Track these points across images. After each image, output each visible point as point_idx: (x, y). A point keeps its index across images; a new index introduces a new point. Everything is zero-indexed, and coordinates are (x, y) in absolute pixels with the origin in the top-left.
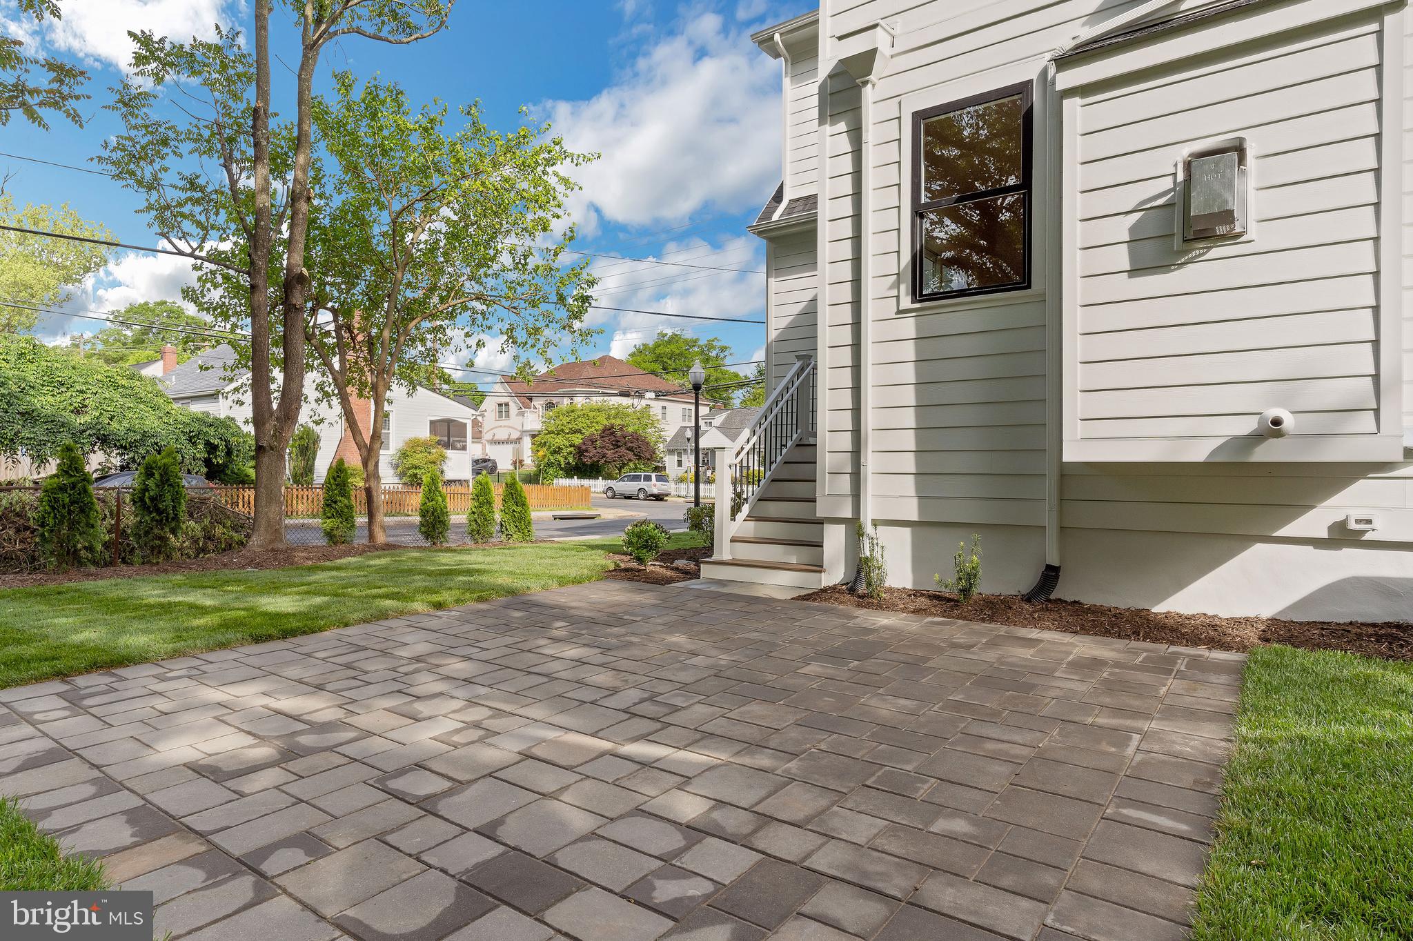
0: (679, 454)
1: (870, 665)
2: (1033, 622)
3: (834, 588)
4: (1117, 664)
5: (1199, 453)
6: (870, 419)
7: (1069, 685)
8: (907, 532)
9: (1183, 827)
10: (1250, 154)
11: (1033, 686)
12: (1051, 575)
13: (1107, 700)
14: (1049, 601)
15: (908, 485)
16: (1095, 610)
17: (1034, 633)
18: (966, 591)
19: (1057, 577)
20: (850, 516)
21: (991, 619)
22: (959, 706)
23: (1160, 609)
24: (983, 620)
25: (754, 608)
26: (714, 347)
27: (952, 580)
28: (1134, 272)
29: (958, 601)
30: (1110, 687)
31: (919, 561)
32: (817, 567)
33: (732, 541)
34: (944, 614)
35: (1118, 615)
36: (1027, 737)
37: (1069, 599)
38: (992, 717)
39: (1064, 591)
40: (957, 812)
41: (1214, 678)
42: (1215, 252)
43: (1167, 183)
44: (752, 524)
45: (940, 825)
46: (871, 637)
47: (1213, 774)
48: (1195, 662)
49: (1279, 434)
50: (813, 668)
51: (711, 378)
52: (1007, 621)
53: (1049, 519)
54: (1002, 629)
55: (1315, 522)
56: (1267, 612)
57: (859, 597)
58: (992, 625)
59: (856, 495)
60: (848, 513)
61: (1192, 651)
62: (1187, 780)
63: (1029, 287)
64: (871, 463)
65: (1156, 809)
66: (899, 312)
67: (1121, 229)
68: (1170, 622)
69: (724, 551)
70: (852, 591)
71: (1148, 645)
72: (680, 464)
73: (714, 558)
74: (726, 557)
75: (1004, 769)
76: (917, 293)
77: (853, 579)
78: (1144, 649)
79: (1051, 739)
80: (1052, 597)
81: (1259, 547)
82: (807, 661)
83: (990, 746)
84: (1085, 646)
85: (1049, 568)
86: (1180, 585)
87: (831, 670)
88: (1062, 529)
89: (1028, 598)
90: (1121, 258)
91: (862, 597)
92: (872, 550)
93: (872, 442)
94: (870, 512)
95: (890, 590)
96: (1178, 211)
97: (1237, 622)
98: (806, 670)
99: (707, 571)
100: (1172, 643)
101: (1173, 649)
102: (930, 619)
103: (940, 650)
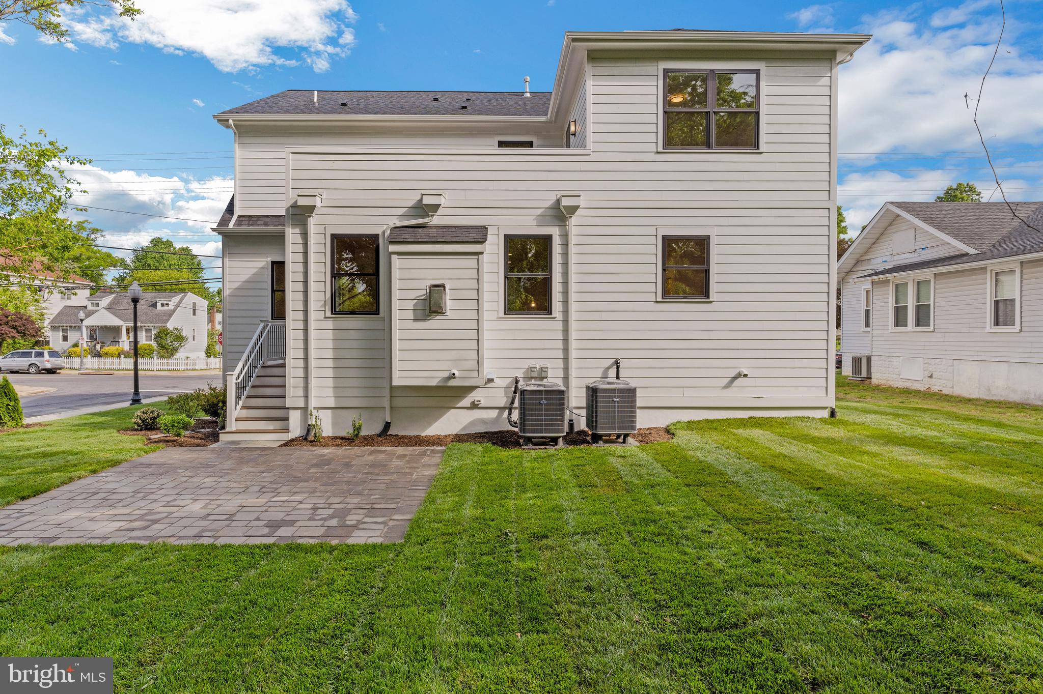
0: (65, 330)
1: (332, 466)
2: (382, 444)
3: (296, 439)
4: (411, 455)
5: (434, 383)
6: (313, 363)
7: (397, 463)
8: (329, 411)
9: (424, 488)
10: (447, 289)
11: (386, 465)
12: (387, 426)
13: (408, 465)
14: (387, 435)
15: (330, 392)
16: (404, 437)
17: (383, 448)
18: (357, 435)
19: (390, 426)
20: (303, 406)
21: (367, 445)
22: (367, 474)
23: (423, 434)
24: (364, 446)
25: (266, 452)
26: (84, 229)
27: (351, 431)
28: (415, 320)
29: (352, 439)
30: (408, 462)
31: (335, 424)
32: (286, 430)
33: (236, 421)
34: (349, 445)
35: (410, 438)
36: (388, 478)
37: (394, 434)
38: (378, 474)
39: (392, 431)
40: (375, 495)
41: (437, 455)
42: (438, 317)
43: (424, 292)
44: (245, 411)
45: (372, 497)
46: (326, 458)
47: (432, 477)
48: (433, 452)
49: (454, 378)
50: (312, 470)
51: (83, 257)
52: (373, 445)
53: (387, 404)
54: (372, 448)
55: (466, 402)
56: (454, 433)
57: (310, 442)
58: (368, 447)
59: (306, 397)
60: (302, 404)
61: (432, 448)
62: (426, 479)
63: (379, 314)
64: (313, 382)
65: (420, 486)
66: (325, 317)
67: (410, 304)
68: (427, 439)
69: (232, 425)
70: (306, 439)
71: (420, 448)
72: (65, 339)
73: (227, 430)
74: (234, 429)
75: (384, 485)
76: (334, 311)
77: (305, 434)
78: (418, 449)
79: (394, 477)
80: (388, 434)
81: (452, 410)
82: (309, 468)
83: (379, 481)
84: (401, 450)
85: (387, 423)
86: (430, 425)
87: (319, 470)
88: (391, 408)
89: (379, 435)
90: (410, 315)
91: (312, 442)
92: (316, 421)
93: (313, 373)
94: (313, 403)
95: (324, 438)
96: (428, 301)
97: (446, 436)
98: (310, 471)
99: (223, 437)
100: (427, 446)
101: (427, 448)
102: (344, 448)
103: (354, 459)
